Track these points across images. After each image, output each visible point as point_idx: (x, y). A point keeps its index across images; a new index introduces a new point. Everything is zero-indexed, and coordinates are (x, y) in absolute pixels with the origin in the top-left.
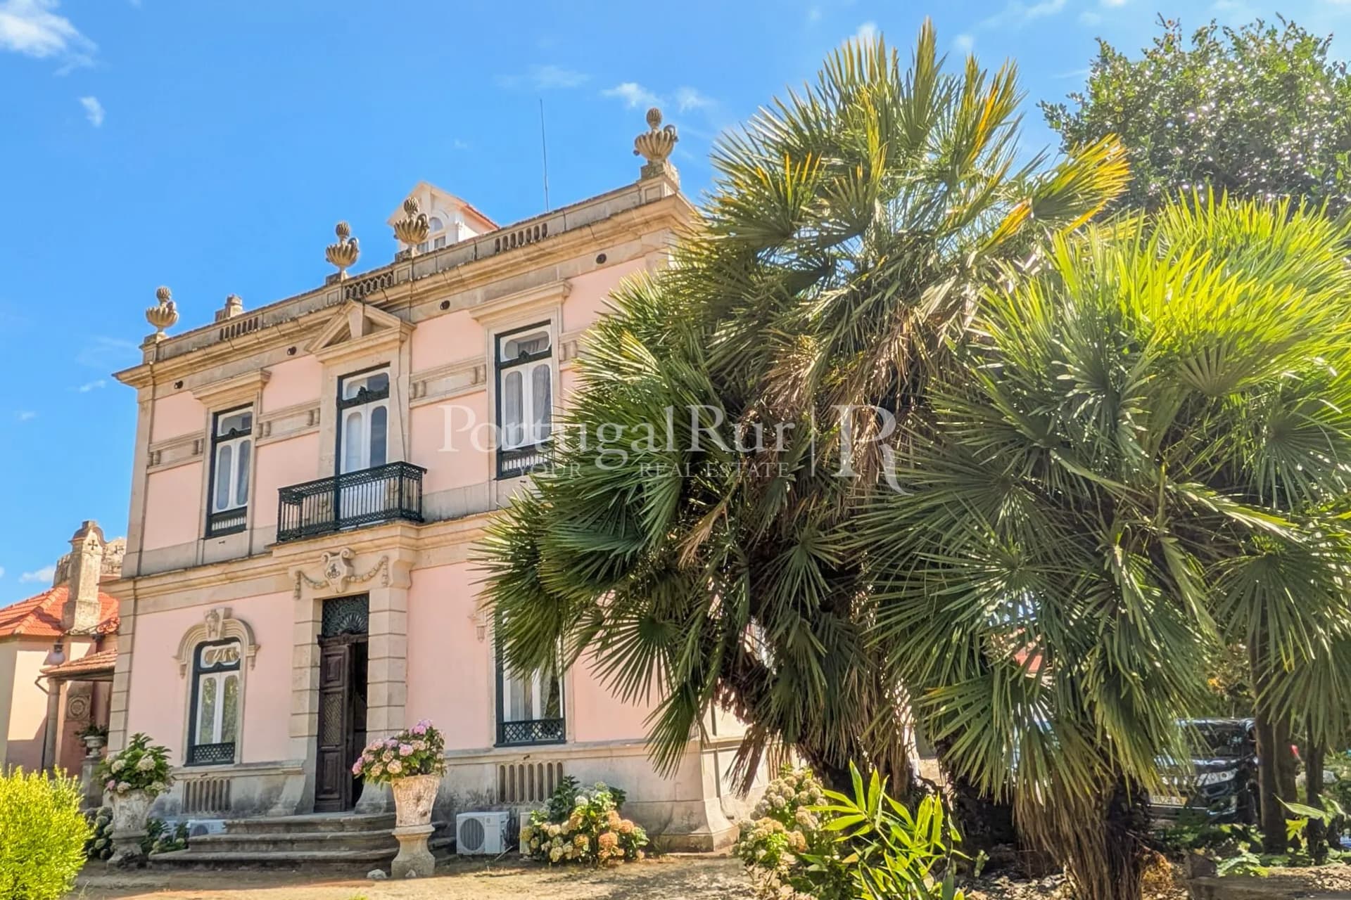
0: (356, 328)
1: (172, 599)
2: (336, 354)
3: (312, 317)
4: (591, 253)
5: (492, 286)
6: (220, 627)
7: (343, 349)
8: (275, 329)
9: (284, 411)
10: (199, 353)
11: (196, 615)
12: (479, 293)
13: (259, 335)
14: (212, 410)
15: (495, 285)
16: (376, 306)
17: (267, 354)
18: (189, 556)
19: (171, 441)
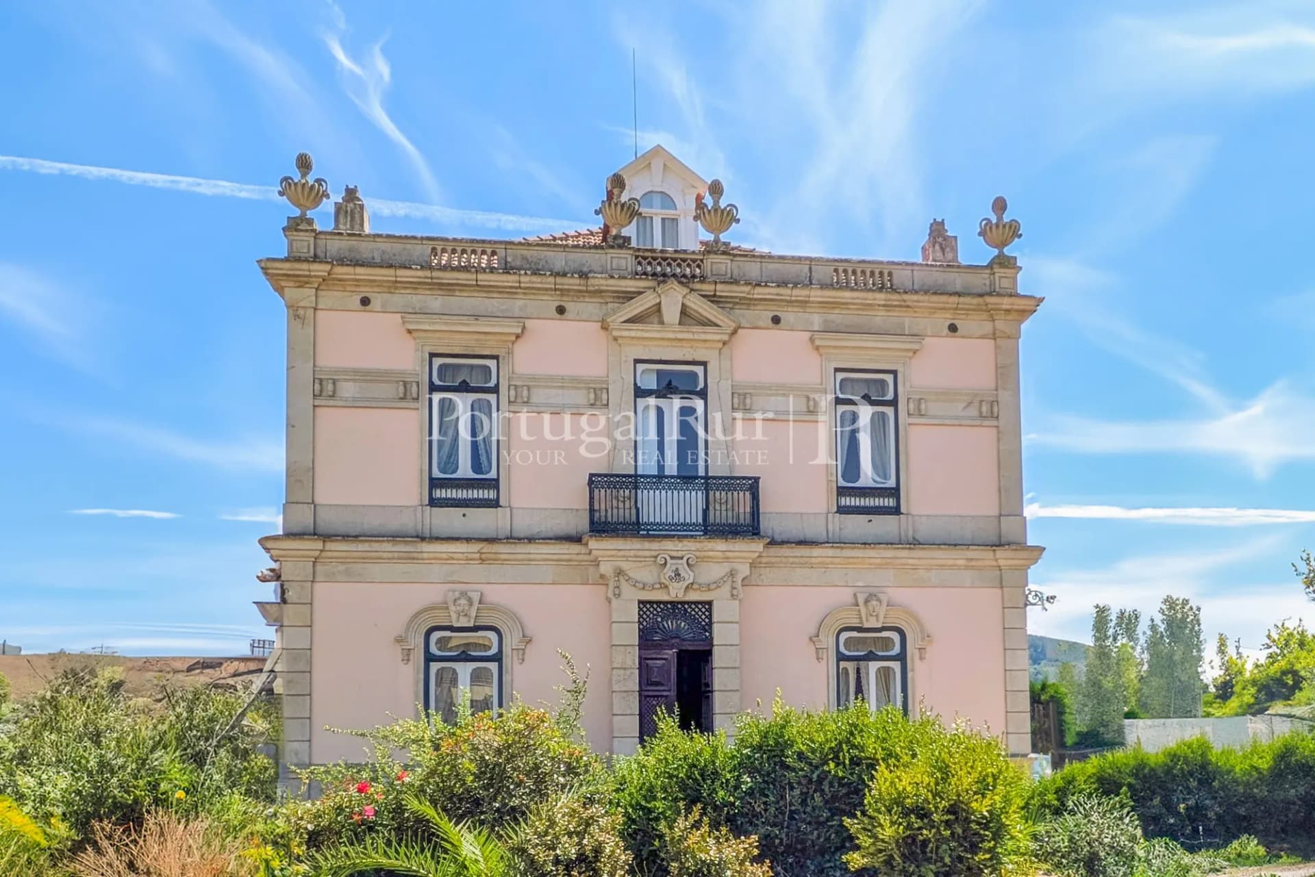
0: (671, 313)
1: (376, 570)
2: (639, 334)
3: (611, 282)
4: (944, 319)
5: (831, 317)
6: (473, 614)
7: (650, 330)
8: (551, 279)
9: (551, 378)
10: (420, 273)
11: (429, 594)
12: (816, 320)
13: (523, 279)
14: (428, 349)
15: (836, 317)
16: (703, 296)
17: (519, 303)
18: (407, 522)
19: (356, 371)
